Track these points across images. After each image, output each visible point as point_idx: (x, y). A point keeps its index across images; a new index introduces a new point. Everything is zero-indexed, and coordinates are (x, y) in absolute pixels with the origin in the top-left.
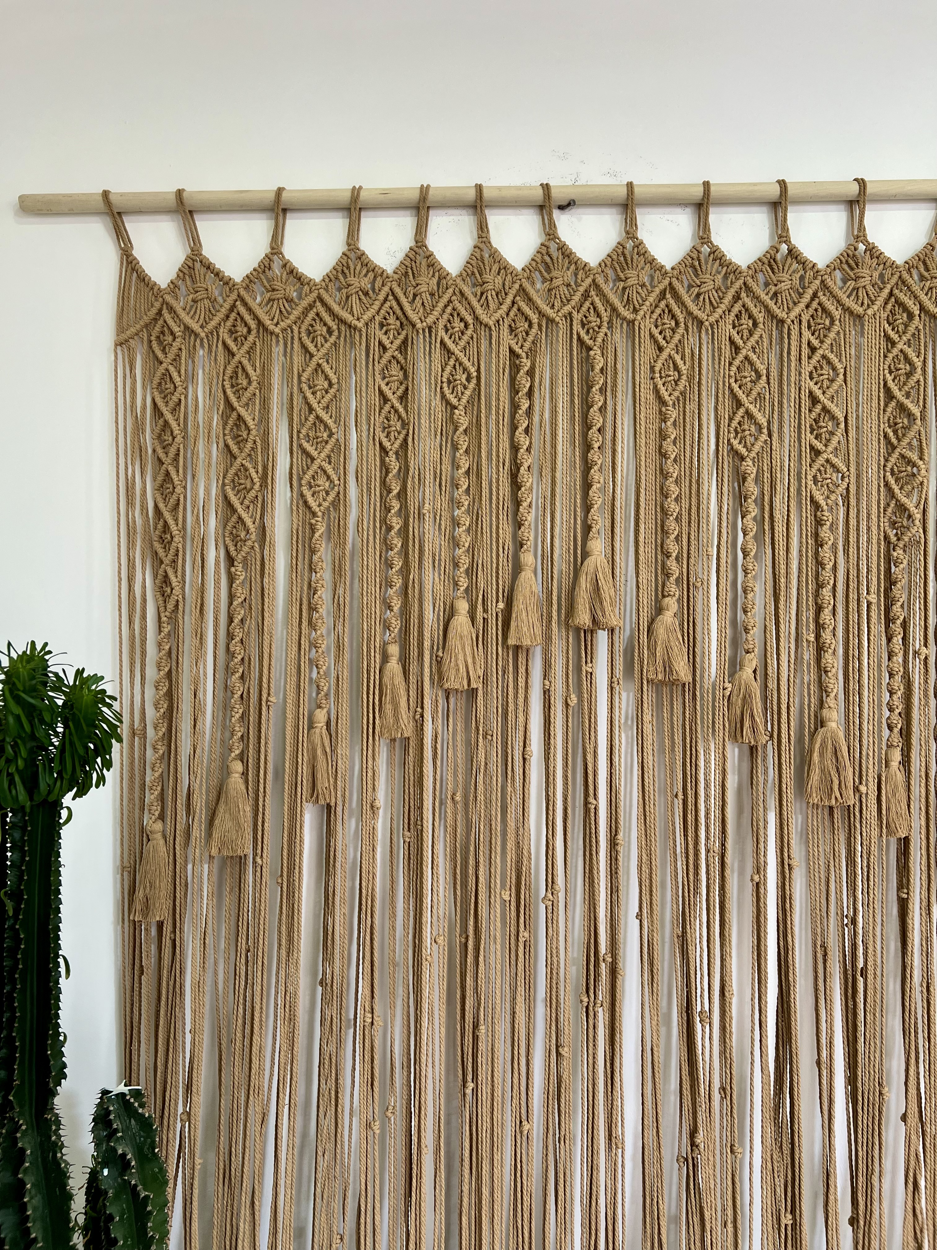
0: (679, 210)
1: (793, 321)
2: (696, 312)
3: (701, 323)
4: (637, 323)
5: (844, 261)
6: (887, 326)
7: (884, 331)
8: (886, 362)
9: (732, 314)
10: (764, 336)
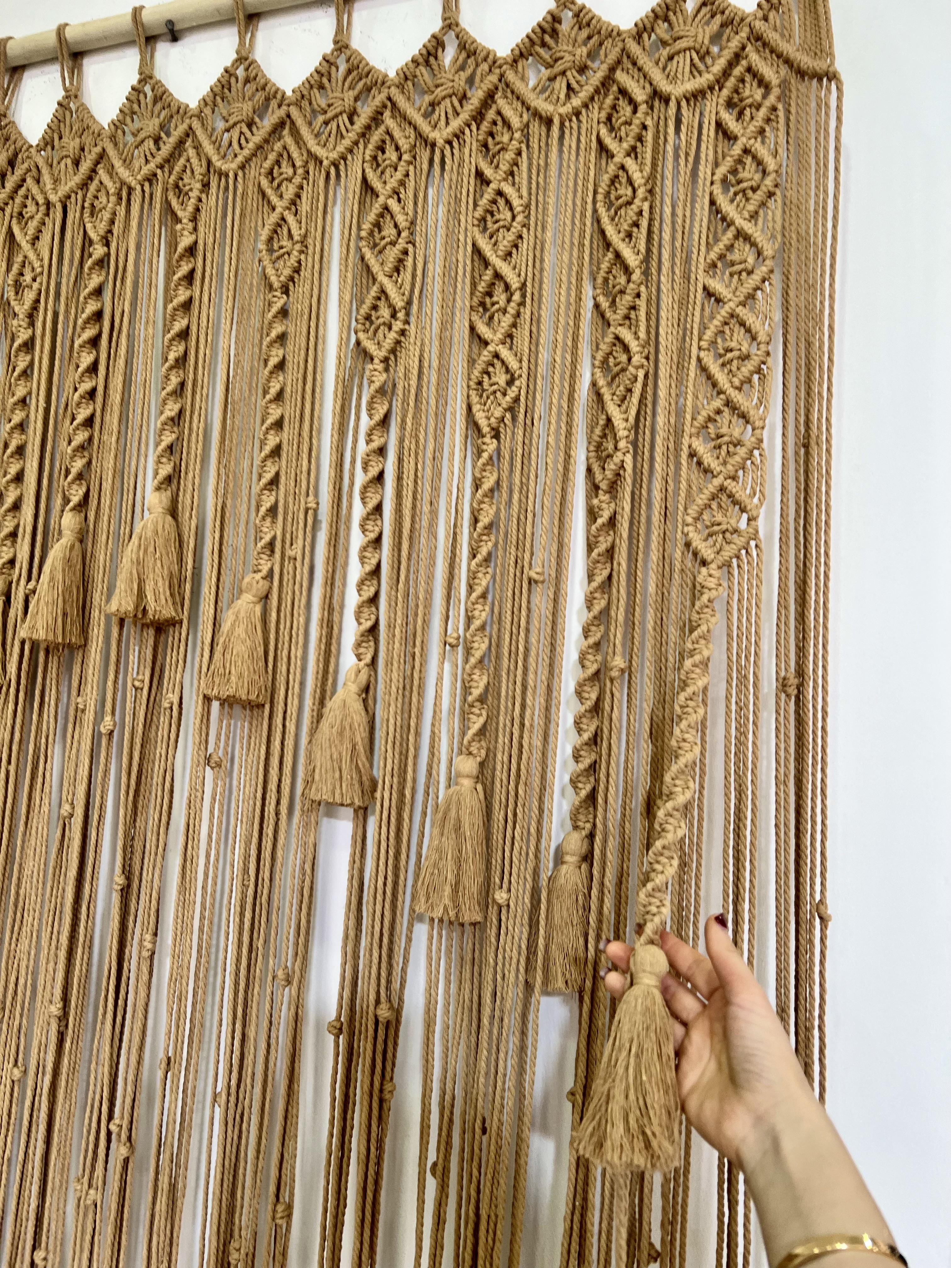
0: (317, 11)
1: (449, 143)
3: (321, 164)
5: (537, 40)
6: (604, 131)
7: (599, 141)
8: (600, 190)
9: (370, 146)
10: (411, 173)
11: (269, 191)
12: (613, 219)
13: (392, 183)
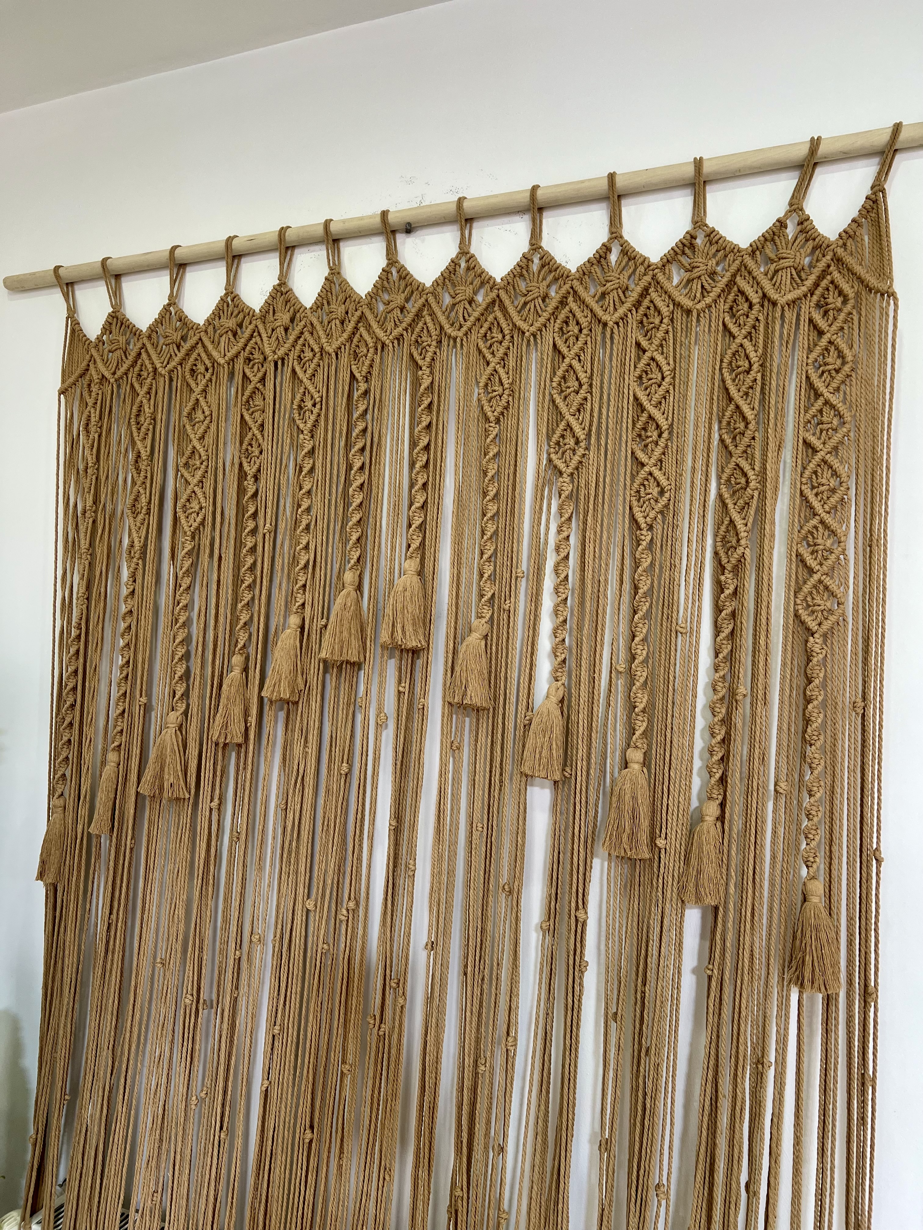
0: (517, 218)
1: (617, 323)
2: (520, 323)
3: (523, 334)
5: (679, 251)
6: (727, 319)
7: (724, 324)
8: (725, 360)
9: (558, 321)
10: (589, 343)
11: (485, 350)
12: (734, 380)
13: (575, 349)
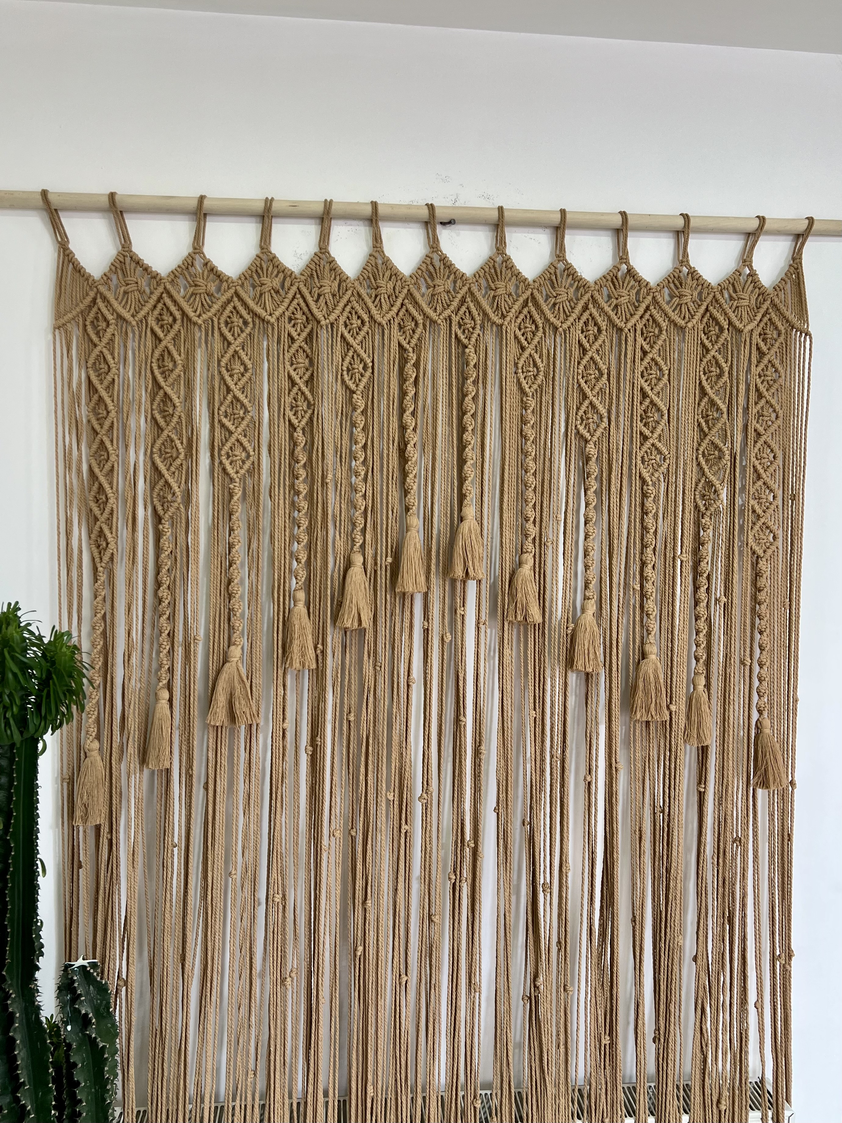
1: (629, 330)
2: (552, 319)
3: (556, 329)
4: (504, 327)
5: (671, 281)
7: (701, 340)
8: (702, 366)
9: (581, 321)
10: (606, 341)
11: (520, 337)
12: (707, 381)
13: (597, 345)
